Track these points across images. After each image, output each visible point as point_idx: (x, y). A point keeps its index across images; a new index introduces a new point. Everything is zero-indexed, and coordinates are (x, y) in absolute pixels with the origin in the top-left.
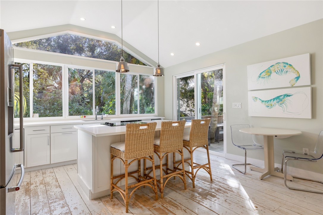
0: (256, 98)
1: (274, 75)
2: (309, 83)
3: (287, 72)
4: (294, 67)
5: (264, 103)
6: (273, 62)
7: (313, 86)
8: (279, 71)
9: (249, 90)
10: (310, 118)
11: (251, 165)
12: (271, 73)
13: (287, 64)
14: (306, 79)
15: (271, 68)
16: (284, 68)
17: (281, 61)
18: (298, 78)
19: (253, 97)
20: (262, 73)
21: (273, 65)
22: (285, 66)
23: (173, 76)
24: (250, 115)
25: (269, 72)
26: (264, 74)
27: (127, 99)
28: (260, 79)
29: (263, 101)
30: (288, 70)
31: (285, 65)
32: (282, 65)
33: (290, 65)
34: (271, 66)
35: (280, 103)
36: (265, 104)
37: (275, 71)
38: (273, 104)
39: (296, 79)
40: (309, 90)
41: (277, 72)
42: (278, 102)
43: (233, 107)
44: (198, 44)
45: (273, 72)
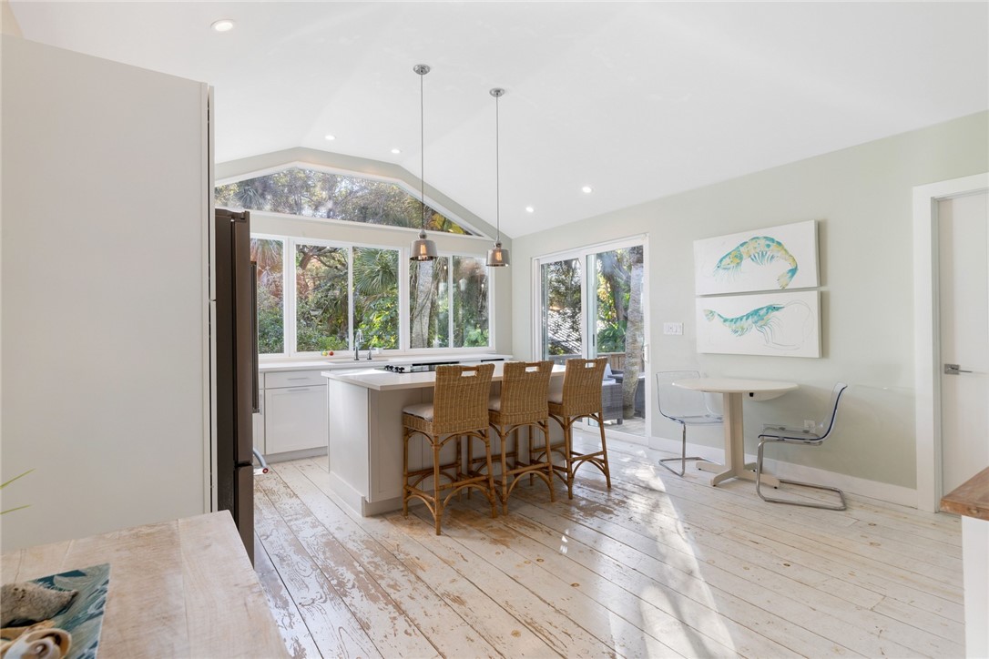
0: (712, 312)
1: (746, 262)
2: (814, 283)
3: (772, 257)
4: (786, 247)
5: (727, 323)
6: (746, 237)
7: (823, 289)
8: (756, 255)
9: (697, 294)
10: (817, 356)
12: (741, 258)
13: (773, 240)
14: (808, 275)
15: (742, 249)
16: (767, 249)
18: (793, 271)
19: (705, 311)
20: (724, 258)
21: (745, 243)
22: (768, 246)
24: (700, 350)
25: (737, 256)
26: (727, 260)
27: (421, 311)
28: (721, 271)
29: (725, 320)
30: (776, 255)
31: (768, 242)
32: (763, 242)
33: (779, 244)
34: (742, 245)
35: (759, 324)
36: (730, 327)
37: (750, 256)
38: (745, 327)
39: (790, 274)
40: (814, 296)
41: (753, 257)
42: (756, 322)
43: (665, 333)
44: (587, 190)
45: (745, 256)
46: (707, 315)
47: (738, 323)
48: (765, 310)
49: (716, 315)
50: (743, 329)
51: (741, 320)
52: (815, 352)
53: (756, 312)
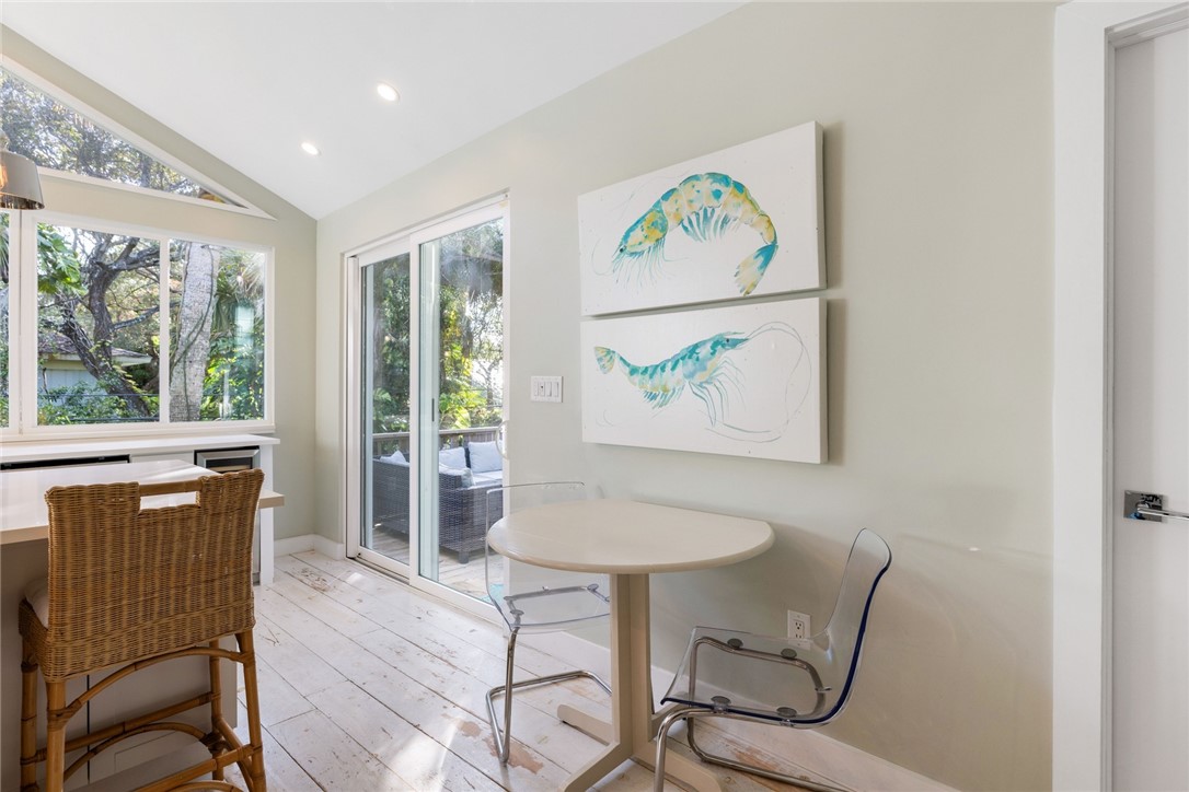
0: (609, 352)
1: (675, 235)
2: (813, 280)
3: (725, 221)
4: (754, 193)
5: (637, 377)
6: (672, 176)
7: (833, 294)
8: (693, 218)
9: (584, 313)
10: (817, 459)
11: (587, 676)
12: (664, 229)
13: (725, 179)
14: (799, 262)
15: (665, 206)
16: (714, 203)
17: (701, 166)
18: (768, 252)
19: (597, 349)
20: (631, 229)
21: (673, 190)
22: (717, 194)
23: (343, 255)
24: (592, 434)
25: (655, 225)
26: (638, 235)
27: (185, 353)
28: (626, 258)
29: (634, 371)
30: (732, 214)
31: (717, 186)
32: (707, 186)
33: (739, 187)
34: (666, 196)
35: (698, 379)
36: (642, 385)
37: (682, 222)
38: (670, 386)
39: (761, 259)
40: (811, 309)
41: (686, 223)
42: (691, 375)
43: (533, 398)
44: (386, 93)
45: (671, 223)
46: (600, 360)
47: (657, 377)
48: (709, 345)
49: (617, 360)
50: (666, 391)
51: (663, 369)
52: (812, 451)
53: (692, 351)
